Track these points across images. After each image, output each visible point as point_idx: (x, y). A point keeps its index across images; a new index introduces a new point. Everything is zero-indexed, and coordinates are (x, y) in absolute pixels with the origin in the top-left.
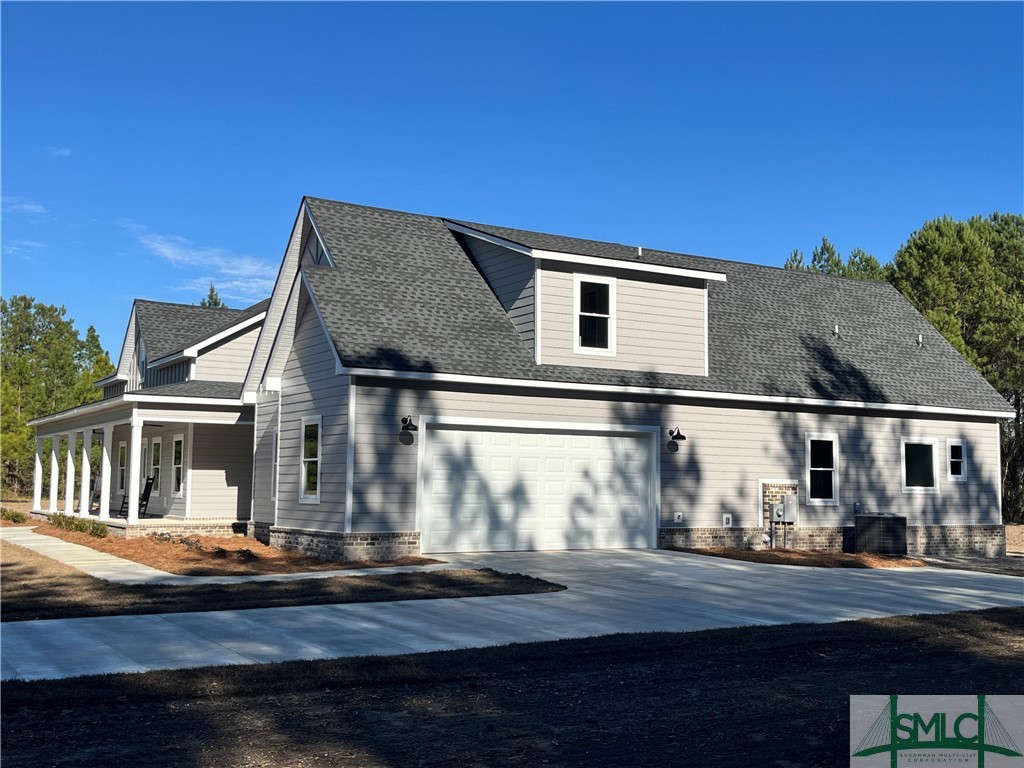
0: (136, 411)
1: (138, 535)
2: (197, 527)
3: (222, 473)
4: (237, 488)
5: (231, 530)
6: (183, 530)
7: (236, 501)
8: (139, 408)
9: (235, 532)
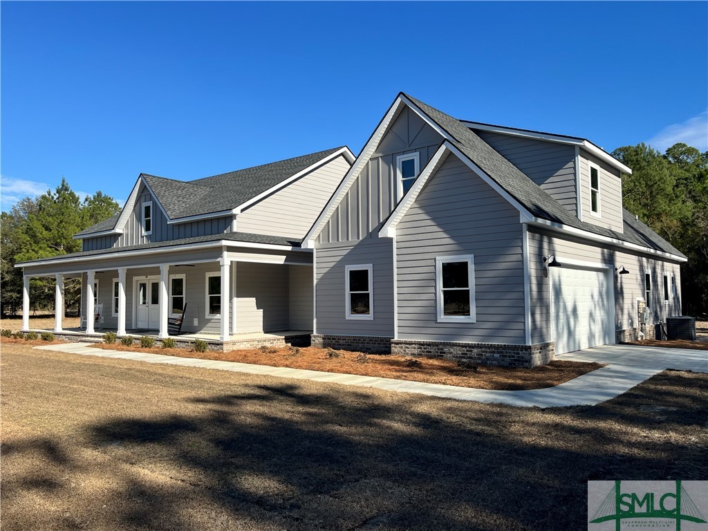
0: (225, 254)
1: (231, 349)
2: (265, 341)
3: (253, 300)
4: (262, 310)
5: (284, 341)
6: (257, 343)
7: (262, 320)
8: (228, 251)
9: (286, 342)
